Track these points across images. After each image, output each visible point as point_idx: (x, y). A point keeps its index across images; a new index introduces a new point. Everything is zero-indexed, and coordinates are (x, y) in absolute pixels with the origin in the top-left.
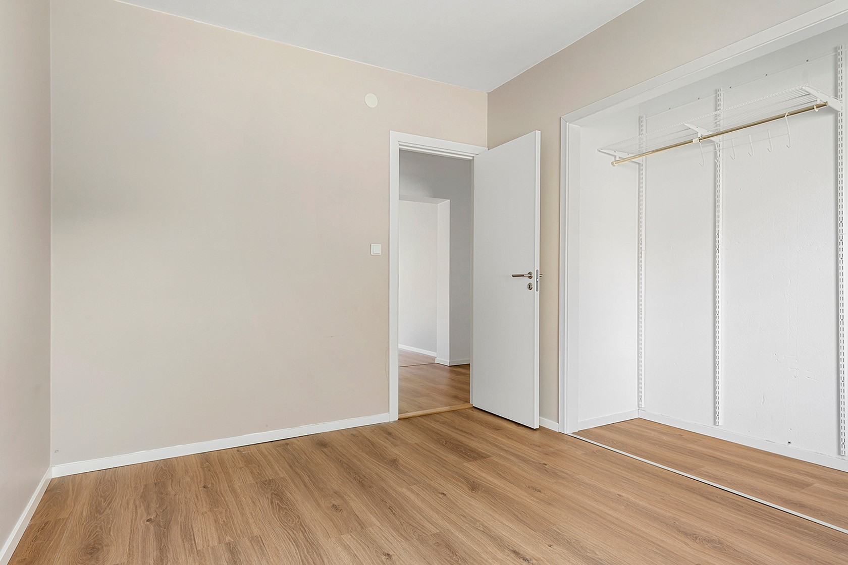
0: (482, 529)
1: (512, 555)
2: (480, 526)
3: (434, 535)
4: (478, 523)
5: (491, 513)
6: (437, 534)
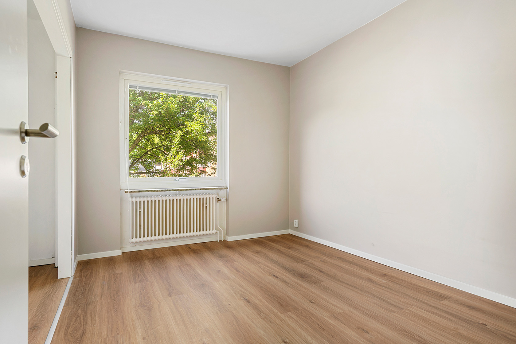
0: (262, 313)
1: (251, 301)
2: (262, 315)
3: (290, 311)
4: (263, 317)
5: (252, 324)
6: (288, 312)
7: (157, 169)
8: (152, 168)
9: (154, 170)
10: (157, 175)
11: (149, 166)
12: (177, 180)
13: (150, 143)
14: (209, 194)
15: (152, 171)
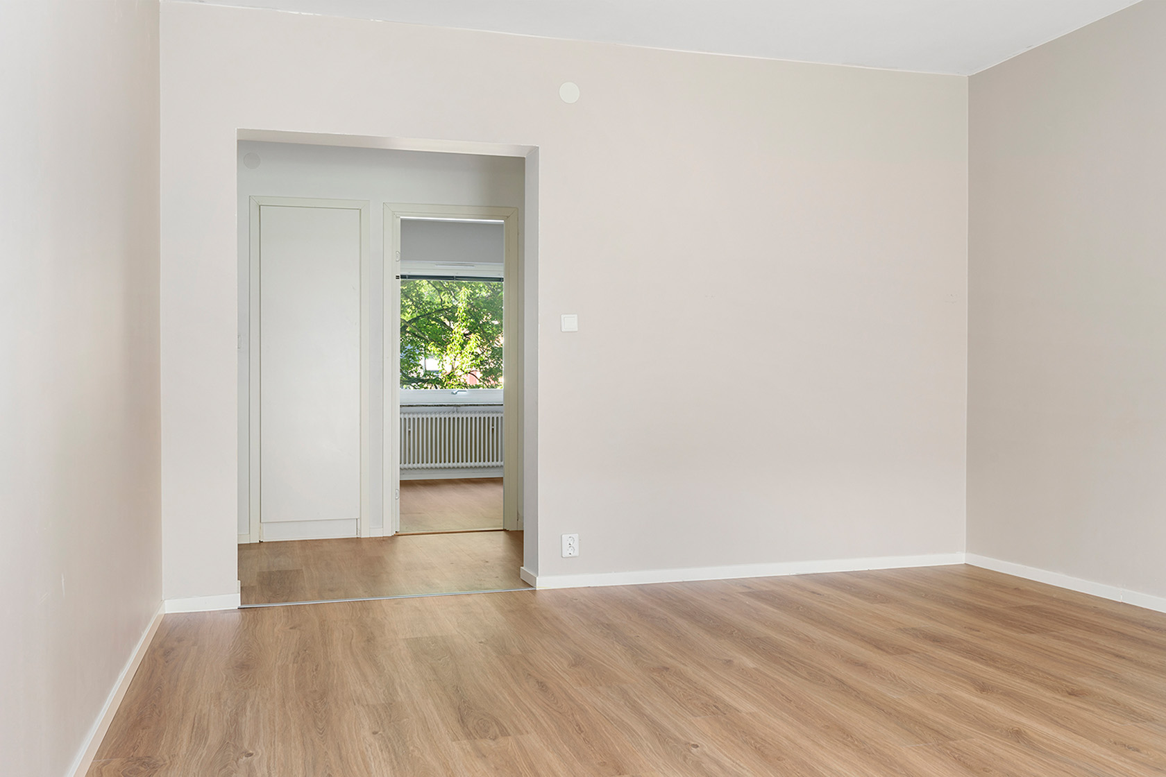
7: (427, 369)
8: (414, 369)
9: (422, 373)
10: (429, 387)
11: (407, 363)
12: (455, 392)
13: (412, 300)
14: (497, 412)
15: (415, 375)
